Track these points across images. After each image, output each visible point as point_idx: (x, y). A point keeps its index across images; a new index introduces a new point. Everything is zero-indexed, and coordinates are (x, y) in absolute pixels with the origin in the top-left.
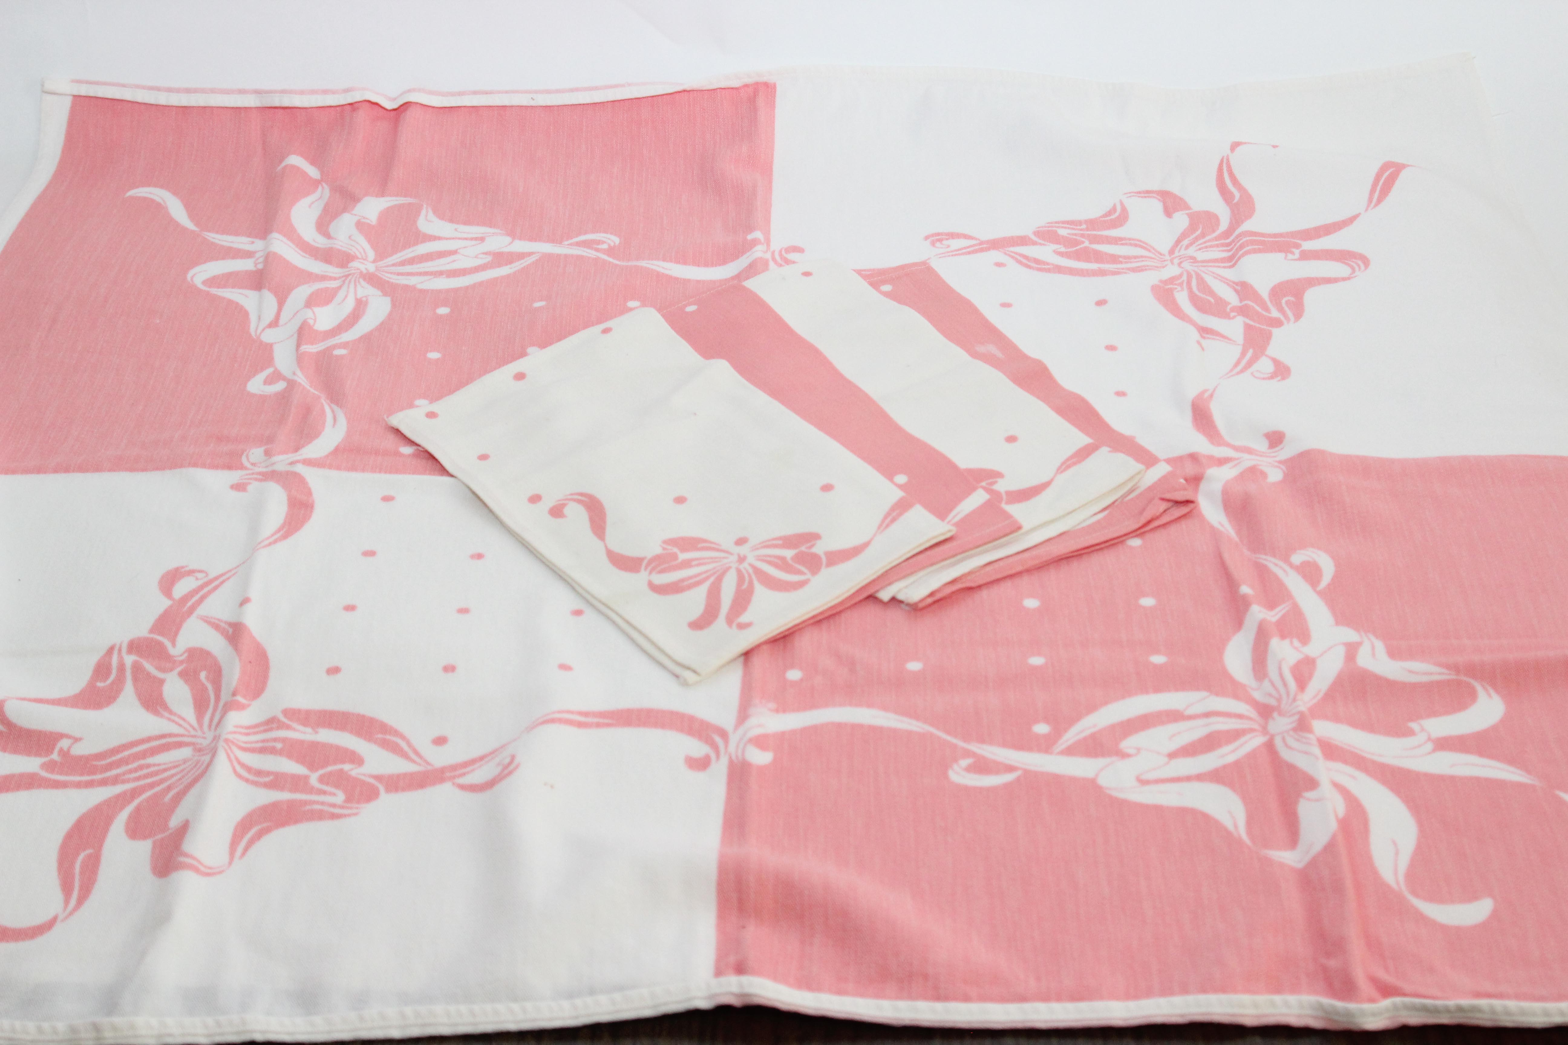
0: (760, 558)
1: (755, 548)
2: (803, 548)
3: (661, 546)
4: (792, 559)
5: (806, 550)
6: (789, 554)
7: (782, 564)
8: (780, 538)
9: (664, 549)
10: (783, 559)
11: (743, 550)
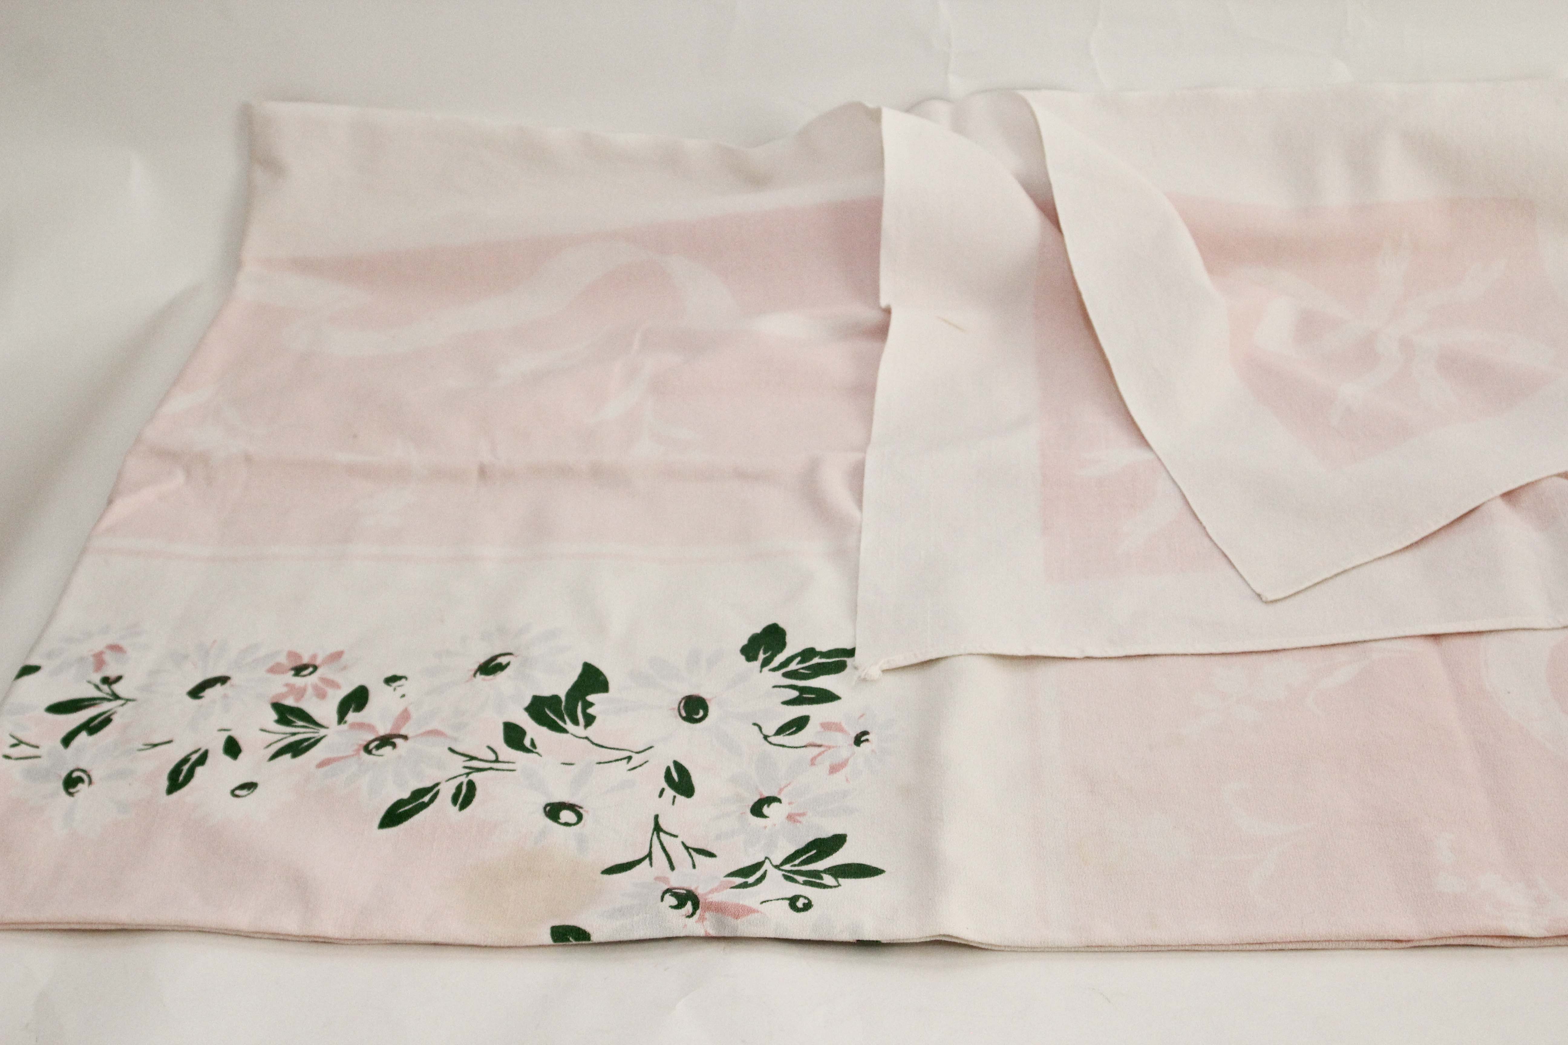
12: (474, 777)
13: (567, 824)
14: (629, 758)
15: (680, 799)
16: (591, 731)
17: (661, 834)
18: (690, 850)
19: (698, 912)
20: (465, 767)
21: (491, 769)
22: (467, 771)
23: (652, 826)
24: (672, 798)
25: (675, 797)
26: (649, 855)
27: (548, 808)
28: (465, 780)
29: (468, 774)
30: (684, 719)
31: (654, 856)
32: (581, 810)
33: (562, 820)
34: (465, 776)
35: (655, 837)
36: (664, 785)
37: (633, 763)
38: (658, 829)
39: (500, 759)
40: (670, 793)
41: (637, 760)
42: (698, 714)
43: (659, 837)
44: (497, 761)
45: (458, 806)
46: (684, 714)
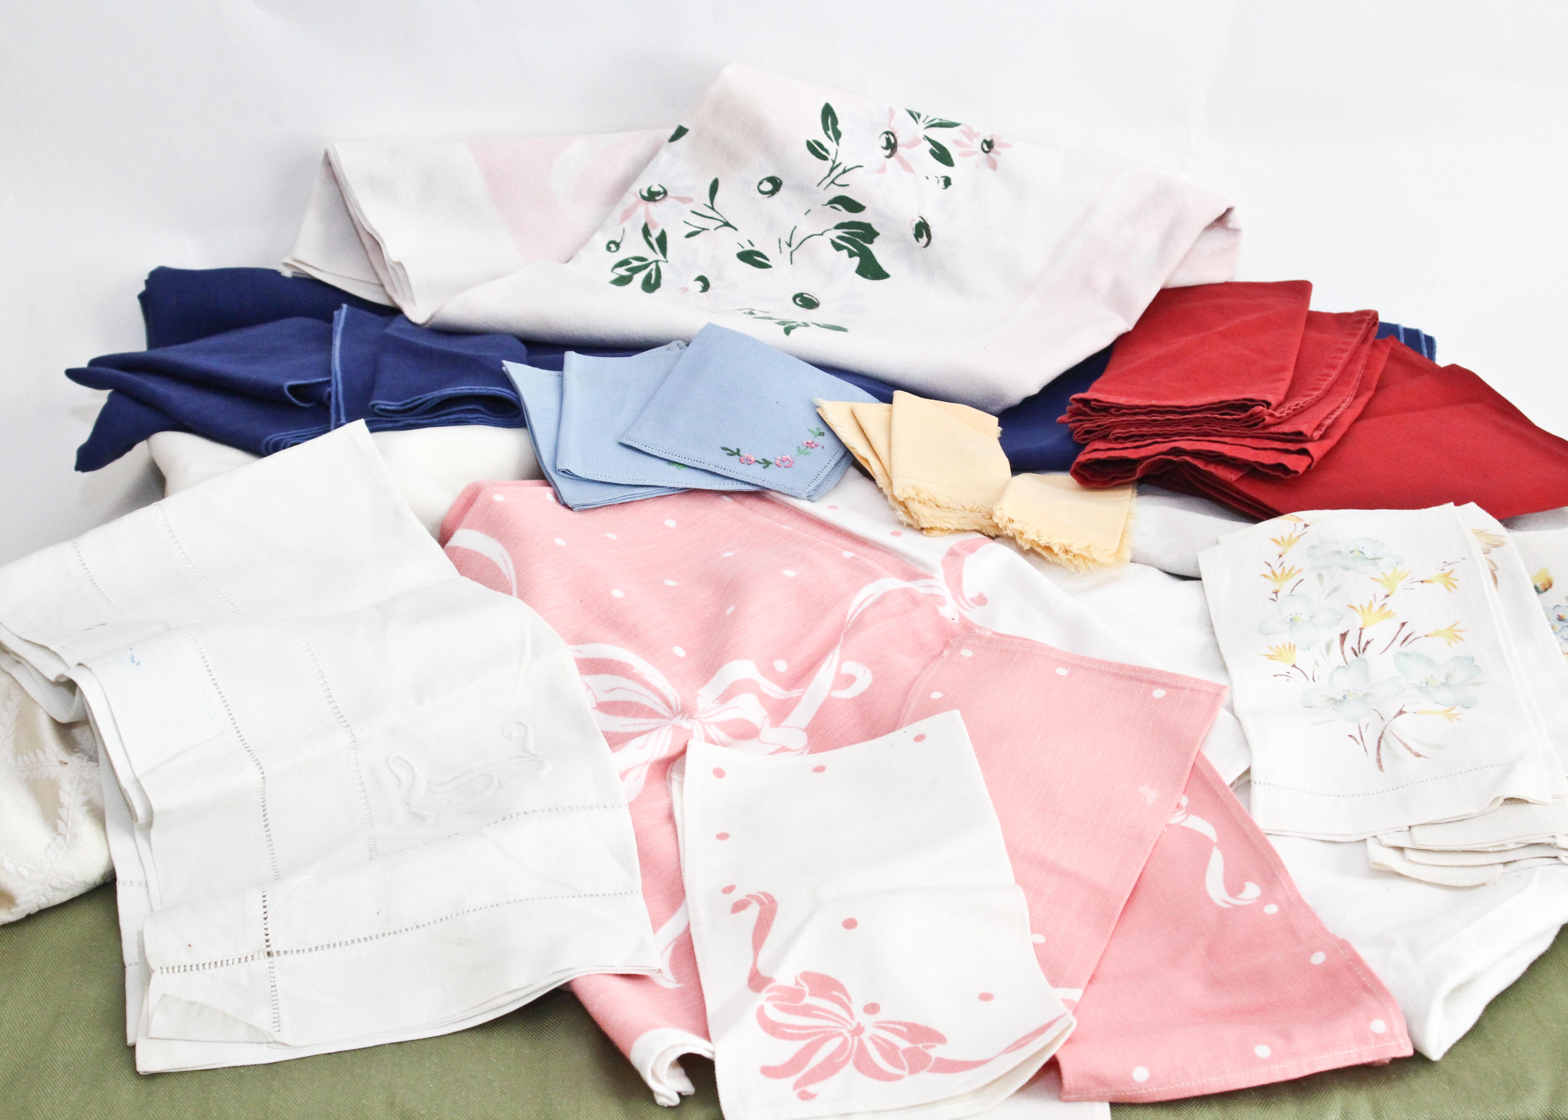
0: (874, 1039)
1: (880, 1026)
2: (920, 1046)
3: (796, 978)
4: (905, 1052)
5: (922, 1048)
6: (903, 1044)
7: (889, 1052)
8: (906, 1025)
9: (797, 983)
10: (894, 1047)
11: (867, 1021)
12: (828, 164)
13: (761, 183)
14: (790, 245)
15: (740, 250)
16: (825, 241)
17: (722, 224)
18: (701, 230)
19: (639, 196)
20: (840, 164)
21: (829, 175)
22: (837, 163)
23: (731, 223)
24: (743, 246)
25: (743, 247)
26: (713, 208)
27: (779, 181)
28: (831, 157)
29: (834, 162)
30: (802, 294)
31: (711, 211)
32: (767, 196)
33: (765, 182)
34: (833, 159)
35: (724, 220)
36: (756, 249)
37: (784, 246)
38: (727, 224)
39: (832, 184)
40: (748, 247)
41: (787, 250)
42: (800, 301)
43: (721, 221)
44: (833, 182)
45: (811, 141)
46: (805, 295)
